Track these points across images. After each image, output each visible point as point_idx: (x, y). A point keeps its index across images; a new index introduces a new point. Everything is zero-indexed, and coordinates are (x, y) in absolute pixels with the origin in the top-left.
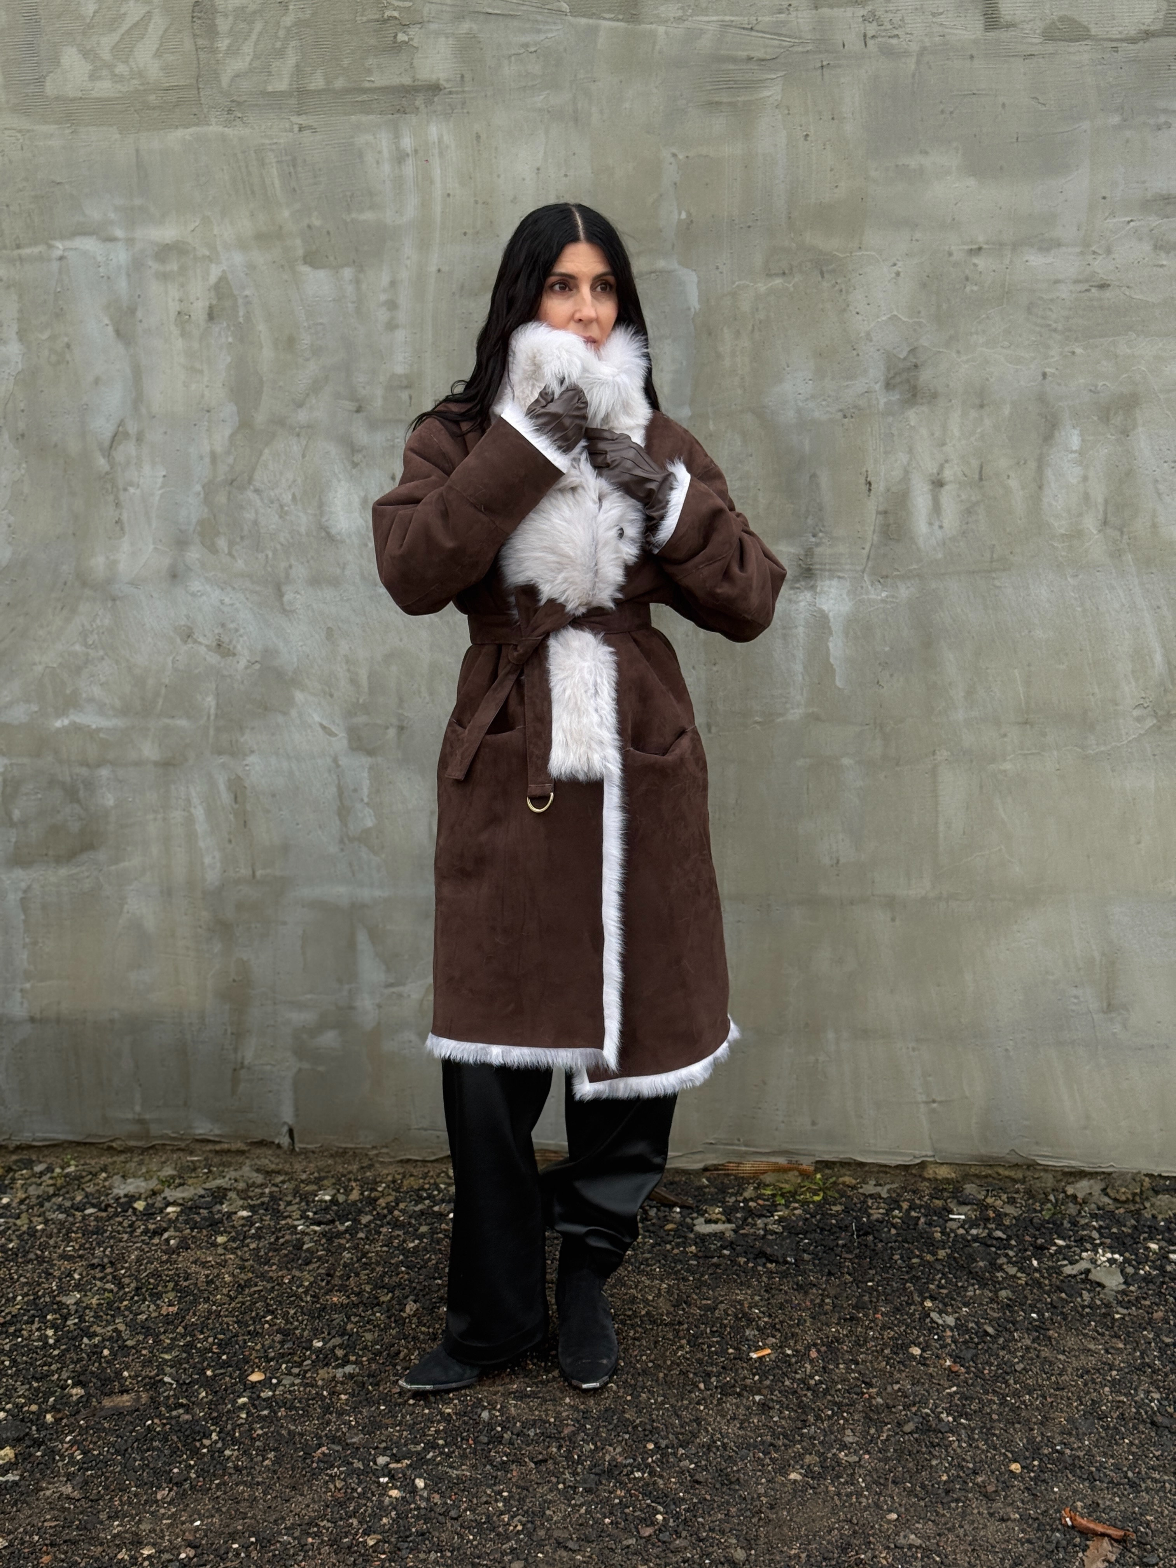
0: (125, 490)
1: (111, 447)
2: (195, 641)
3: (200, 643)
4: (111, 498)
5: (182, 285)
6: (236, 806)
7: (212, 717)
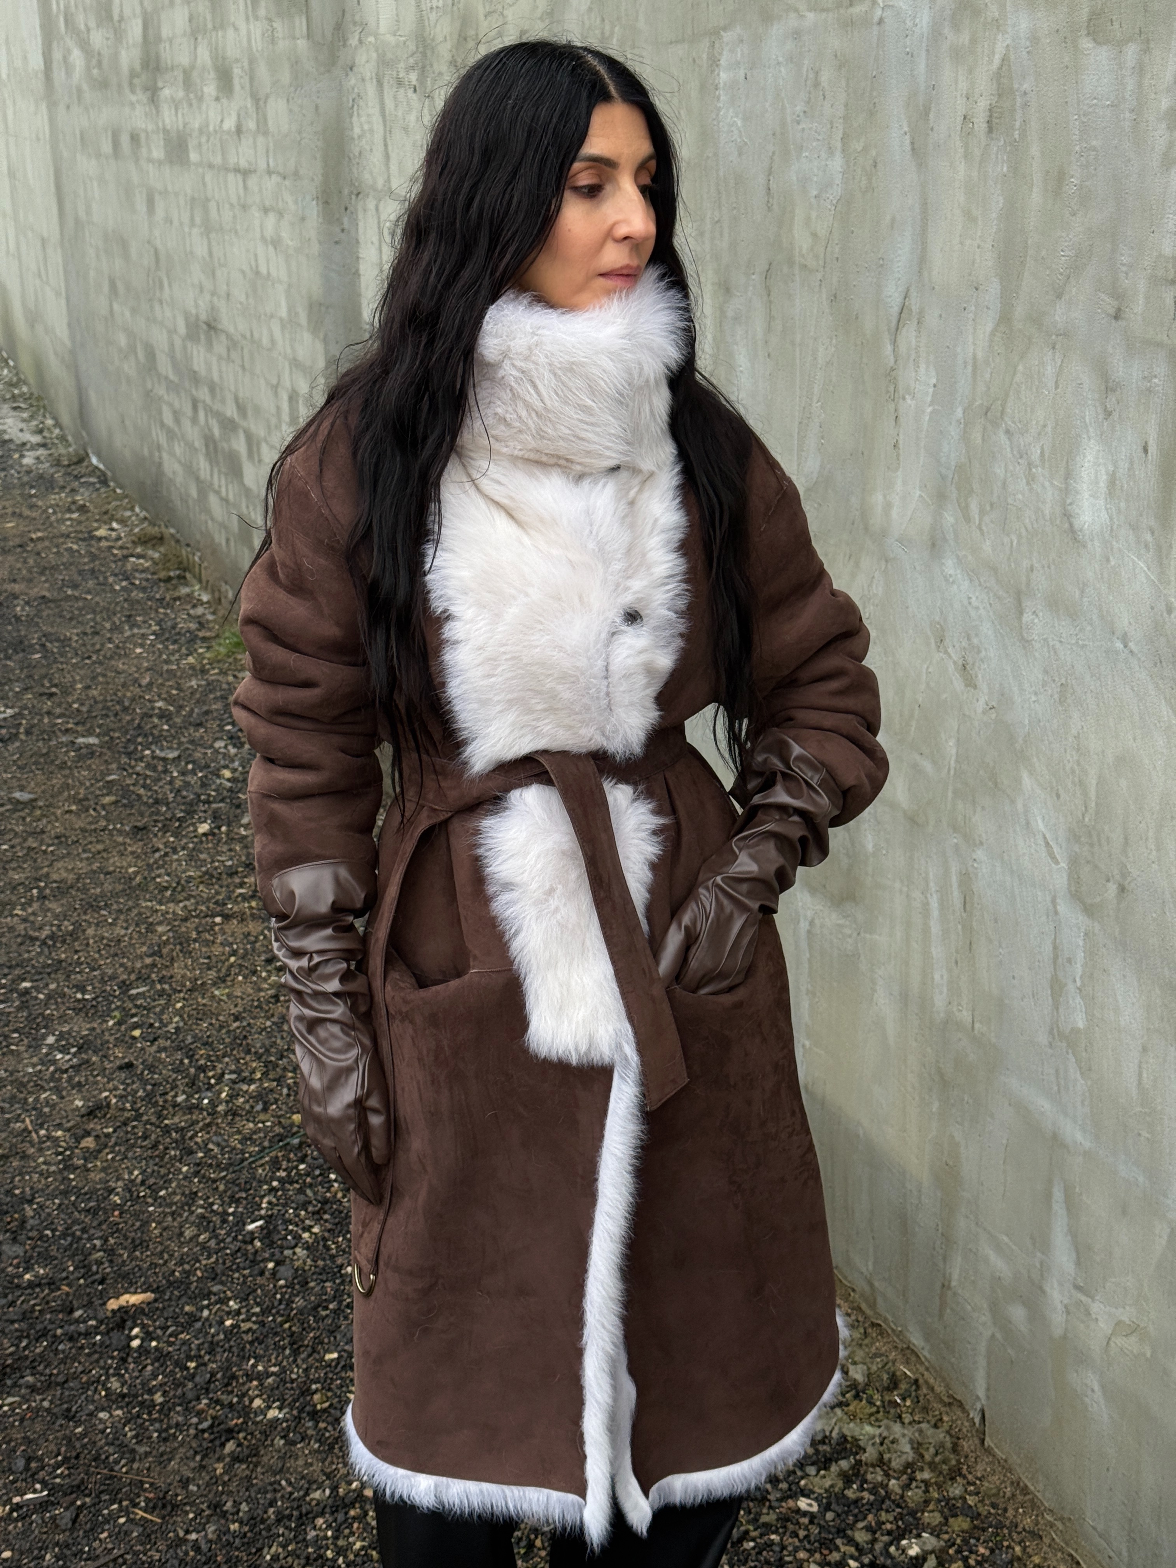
0: (904, 399)
1: (897, 329)
2: (946, 652)
3: (950, 656)
4: (892, 407)
5: (970, 71)
6: (964, 915)
7: (952, 772)
